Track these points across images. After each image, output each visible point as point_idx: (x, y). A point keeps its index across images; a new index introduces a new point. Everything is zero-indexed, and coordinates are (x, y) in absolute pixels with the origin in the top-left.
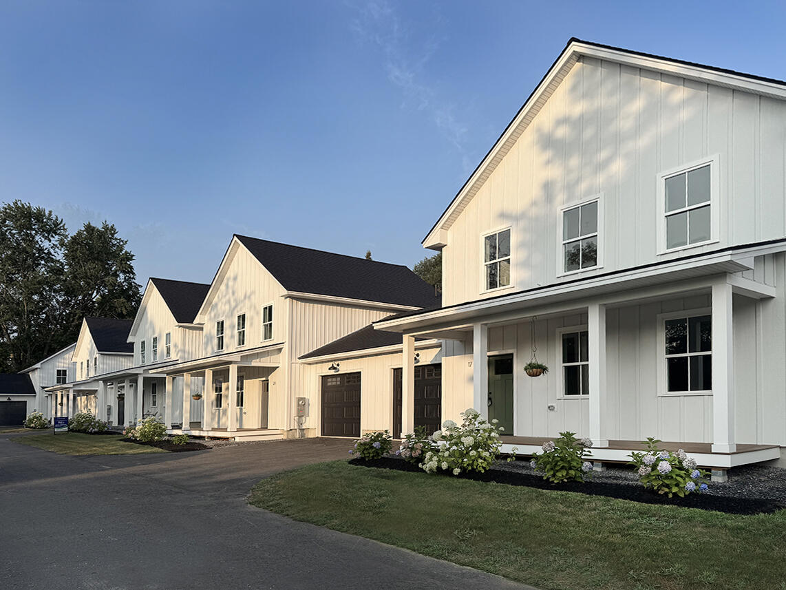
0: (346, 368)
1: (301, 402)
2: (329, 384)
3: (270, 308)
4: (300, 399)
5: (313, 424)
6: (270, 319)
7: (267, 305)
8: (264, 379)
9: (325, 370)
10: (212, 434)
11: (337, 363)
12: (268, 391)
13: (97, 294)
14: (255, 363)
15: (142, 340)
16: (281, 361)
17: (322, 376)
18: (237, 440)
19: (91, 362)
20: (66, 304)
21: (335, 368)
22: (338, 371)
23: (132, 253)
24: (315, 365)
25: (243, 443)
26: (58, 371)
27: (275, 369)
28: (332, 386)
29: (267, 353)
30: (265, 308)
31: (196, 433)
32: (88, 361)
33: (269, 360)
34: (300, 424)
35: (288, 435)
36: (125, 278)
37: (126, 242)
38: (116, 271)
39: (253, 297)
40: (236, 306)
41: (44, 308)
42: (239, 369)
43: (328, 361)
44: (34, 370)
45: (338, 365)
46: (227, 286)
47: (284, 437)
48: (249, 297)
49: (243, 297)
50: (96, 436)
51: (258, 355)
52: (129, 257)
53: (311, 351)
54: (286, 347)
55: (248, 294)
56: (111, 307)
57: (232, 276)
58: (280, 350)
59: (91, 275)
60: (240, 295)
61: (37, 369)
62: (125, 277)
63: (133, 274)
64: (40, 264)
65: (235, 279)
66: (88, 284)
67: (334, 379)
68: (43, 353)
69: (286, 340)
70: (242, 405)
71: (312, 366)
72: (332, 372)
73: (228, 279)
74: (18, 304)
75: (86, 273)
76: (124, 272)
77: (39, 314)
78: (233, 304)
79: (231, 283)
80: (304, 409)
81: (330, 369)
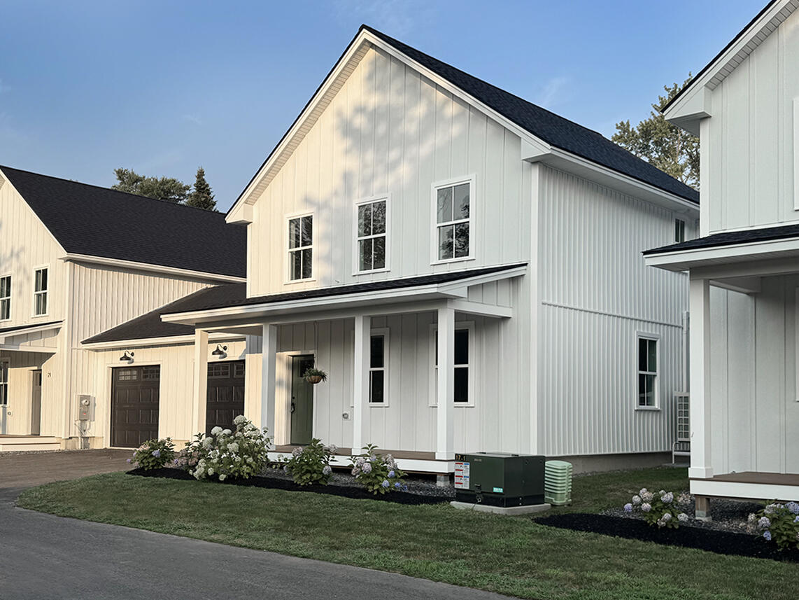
0: (143, 358)
1: (84, 401)
2: (123, 378)
3: (45, 271)
4: (82, 398)
5: (100, 432)
6: (45, 287)
7: (41, 267)
8: (36, 368)
9: (115, 360)
11: (131, 351)
12: (40, 384)
14: (25, 347)
16: (58, 345)
17: (113, 368)
21: (128, 359)
24: (103, 352)
27: (49, 355)
28: (125, 381)
30: (38, 272)
33: (42, 343)
34: (83, 430)
35: (66, 444)
39: (22, 256)
43: (121, 349)
45: (132, 354)
47: (62, 448)
48: (18, 256)
49: (8, 254)
53: (99, 333)
54: (65, 327)
55: (16, 250)
58: (58, 330)
67: (129, 373)
69: (66, 318)
70: (5, 403)
71: (99, 353)
72: (125, 363)
80: (88, 411)
81: (121, 359)
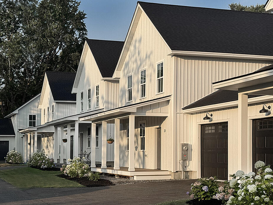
0: (218, 118)
1: (184, 148)
2: (207, 132)
3: (162, 65)
4: (183, 145)
5: (195, 168)
6: (162, 75)
7: (160, 62)
8: (158, 127)
10: (120, 173)
11: (210, 113)
12: (161, 137)
13: (60, 49)
14: (149, 113)
15: (81, 91)
16: (169, 112)
17: (201, 125)
18: (135, 178)
19: (51, 109)
20: (37, 59)
21: (208, 118)
22: (212, 121)
23: (84, 13)
24: (196, 115)
25: (138, 181)
26: (30, 116)
27: (165, 118)
28: (208, 134)
29: (158, 105)
30: (158, 65)
31: (109, 171)
32: (48, 108)
33: (159, 111)
34: (184, 167)
35: (174, 176)
36: (80, 35)
37: (79, 3)
38: (73, 29)
39: (151, 57)
40: (141, 65)
41: (23, 63)
42: (137, 118)
43: (203, 112)
44: (14, 115)
45: (211, 115)
46: (135, 46)
47: (171, 178)
48: (149, 57)
49: (145, 57)
50: (46, 171)
51: (150, 107)
52: (82, 16)
53: (193, 102)
54: (172, 99)
55: (148, 54)
56: (69, 60)
57: (138, 39)
58: (169, 101)
59: (55, 34)
60: (143, 55)
61: (16, 114)
62: (80, 33)
63: (85, 30)
64: (19, 27)
65: (140, 41)
66: (52, 41)
67: (210, 128)
68: (22, 101)
69: (172, 93)
70: (144, 149)
71: (193, 116)
72: (207, 122)
73: (136, 41)
74: (5, 60)
75: (51, 32)
76: (79, 30)
77: (19, 68)
78: (139, 63)
79: (137, 45)
80: (187, 154)
81: (205, 119)
